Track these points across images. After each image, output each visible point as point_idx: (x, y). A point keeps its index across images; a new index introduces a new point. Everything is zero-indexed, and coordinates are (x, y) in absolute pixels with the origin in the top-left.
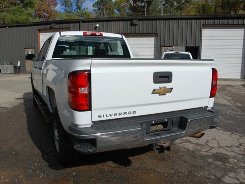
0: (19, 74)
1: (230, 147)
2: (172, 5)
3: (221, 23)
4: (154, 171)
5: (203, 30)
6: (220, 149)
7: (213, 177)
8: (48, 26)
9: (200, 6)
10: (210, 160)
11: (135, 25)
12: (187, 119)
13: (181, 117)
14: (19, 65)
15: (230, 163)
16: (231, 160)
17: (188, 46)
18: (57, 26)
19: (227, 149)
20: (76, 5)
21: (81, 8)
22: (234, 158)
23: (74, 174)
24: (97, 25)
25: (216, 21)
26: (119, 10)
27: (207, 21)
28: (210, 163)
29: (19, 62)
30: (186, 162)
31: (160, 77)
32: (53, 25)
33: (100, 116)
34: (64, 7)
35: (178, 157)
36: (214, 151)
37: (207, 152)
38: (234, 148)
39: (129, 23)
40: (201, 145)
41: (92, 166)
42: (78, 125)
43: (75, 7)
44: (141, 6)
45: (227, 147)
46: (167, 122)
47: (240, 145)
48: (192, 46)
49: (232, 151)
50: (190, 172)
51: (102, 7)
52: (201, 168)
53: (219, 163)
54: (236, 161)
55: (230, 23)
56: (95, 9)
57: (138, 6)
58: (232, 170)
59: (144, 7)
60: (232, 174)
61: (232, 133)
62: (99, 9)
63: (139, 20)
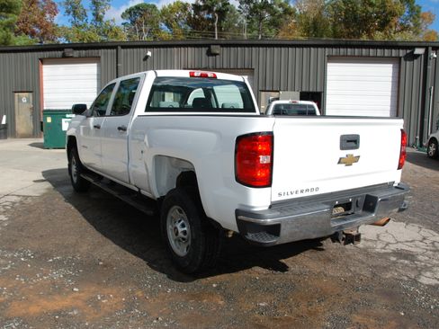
0: (6, 138)
1: (412, 241)
2: (261, 19)
3: (356, 54)
4: (325, 275)
5: (328, 64)
6: (400, 244)
7: (406, 278)
8: (60, 53)
9: (310, 22)
10: (393, 259)
11: (216, 55)
12: (376, 198)
13: (367, 196)
14: (4, 122)
15: (421, 261)
16: (420, 257)
17: (304, 90)
18: (76, 53)
19: (409, 244)
20: (94, 14)
21: (104, 20)
22: (423, 254)
23: (214, 285)
24: (149, 54)
25: (349, 51)
26: (168, 25)
27: (334, 50)
28: (394, 263)
29: (4, 117)
30: (363, 263)
31: (348, 141)
32: (69, 52)
33: (280, 194)
34: (71, 17)
35: (348, 256)
36: (393, 247)
37: (384, 248)
38: (417, 243)
39: (204, 50)
40: (371, 240)
41: (234, 274)
42: (253, 207)
43: (91, 17)
44: (209, 19)
45: (407, 241)
46: (351, 203)
47: (424, 239)
48: (311, 90)
49: (417, 247)
50: (374, 275)
51: (139, 18)
52: (386, 269)
53: (406, 262)
54: (427, 258)
55: (371, 54)
56: (125, 21)
57: (203, 19)
58: (426, 268)
59: (213, 20)
60: (428, 274)
61: (407, 224)
62: (133, 22)
63: (222, 46)
